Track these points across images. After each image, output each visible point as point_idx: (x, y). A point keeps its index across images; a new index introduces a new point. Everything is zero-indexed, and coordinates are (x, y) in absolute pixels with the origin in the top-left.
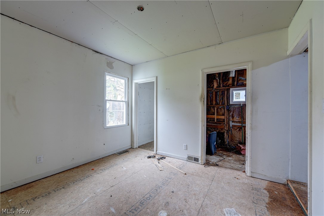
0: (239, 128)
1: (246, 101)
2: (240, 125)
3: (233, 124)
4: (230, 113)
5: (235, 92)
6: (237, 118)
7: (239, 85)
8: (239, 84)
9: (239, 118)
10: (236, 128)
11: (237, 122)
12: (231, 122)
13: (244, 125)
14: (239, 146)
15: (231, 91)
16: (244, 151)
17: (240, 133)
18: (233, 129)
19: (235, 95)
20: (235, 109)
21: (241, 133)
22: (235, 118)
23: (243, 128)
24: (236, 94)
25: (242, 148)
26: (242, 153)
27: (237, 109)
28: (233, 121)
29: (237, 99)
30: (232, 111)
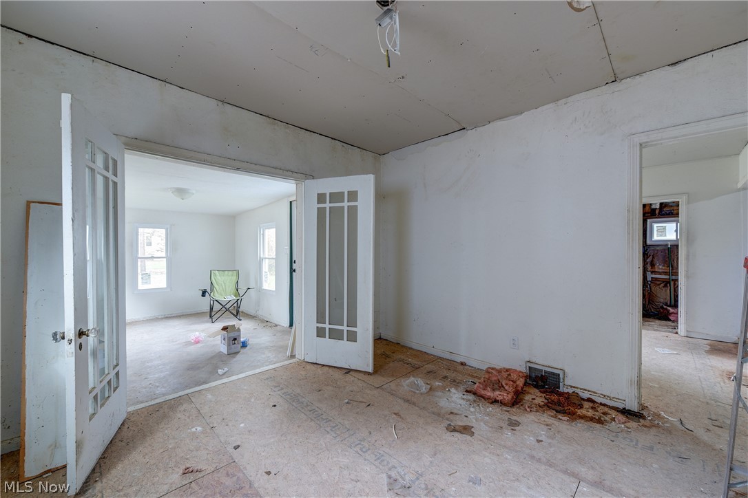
0: (663, 282)
1: (677, 240)
2: (667, 277)
3: (654, 276)
4: (647, 258)
5: (655, 226)
6: (661, 267)
7: (664, 215)
8: (663, 213)
9: (664, 266)
10: (659, 283)
11: (660, 273)
12: (650, 273)
13: (674, 277)
14: (666, 309)
15: (648, 223)
16: (676, 315)
17: (666, 291)
18: (652, 285)
19: (657, 231)
20: (656, 252)
21: (668, 291)
22: (656, 267)
23: (672, 283)
24: (659, 228)
25: (671, 310)
26: (671, 318)
27: (659, 253)
28: (652, 272)
29: (661, 236)
30: (650, 256)
